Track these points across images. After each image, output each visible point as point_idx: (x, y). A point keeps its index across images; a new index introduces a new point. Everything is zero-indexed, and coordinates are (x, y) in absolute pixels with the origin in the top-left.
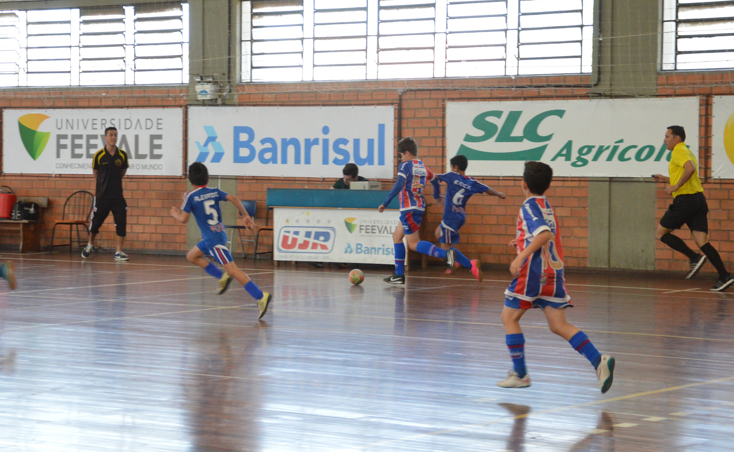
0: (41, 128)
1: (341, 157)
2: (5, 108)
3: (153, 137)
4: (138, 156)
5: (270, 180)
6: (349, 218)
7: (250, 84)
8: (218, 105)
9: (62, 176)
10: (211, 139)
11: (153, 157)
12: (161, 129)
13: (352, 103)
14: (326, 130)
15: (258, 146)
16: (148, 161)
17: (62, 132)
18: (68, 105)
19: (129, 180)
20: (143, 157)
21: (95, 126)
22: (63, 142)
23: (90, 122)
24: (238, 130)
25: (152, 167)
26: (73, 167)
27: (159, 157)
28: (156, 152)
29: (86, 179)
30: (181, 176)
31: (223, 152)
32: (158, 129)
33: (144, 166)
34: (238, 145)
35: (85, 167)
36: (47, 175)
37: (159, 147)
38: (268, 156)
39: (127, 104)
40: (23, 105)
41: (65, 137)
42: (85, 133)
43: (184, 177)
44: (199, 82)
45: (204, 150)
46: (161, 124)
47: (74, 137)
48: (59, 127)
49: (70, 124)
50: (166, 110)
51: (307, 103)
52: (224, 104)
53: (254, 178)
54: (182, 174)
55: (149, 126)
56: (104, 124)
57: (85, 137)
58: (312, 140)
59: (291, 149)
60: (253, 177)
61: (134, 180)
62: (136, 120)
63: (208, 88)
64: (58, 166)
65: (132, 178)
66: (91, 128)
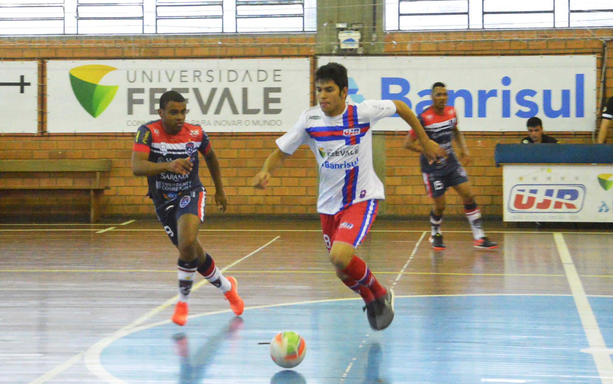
0: (104, 82)
1: (526, 109)
2: (49, 58)
3: (267, 91)
4: (246, 111)
6: (603, 175)
7: (399, 32)
8: (359, 55)
10: (350, 92)
11: (268, 111)
12: (280, 81)
13: (540, 52)
14: (506, 81)
15: (414, 98)
16: (261, 116)
17: (136, 86)
18: (143, 55)
19: (234, 138)
20: (256, 112)
21: (184, 79)
22: (136, 96)
23: (177, 75)
24: (386, 82)
25: (268, 123)
27: (278, 111)
28: (272, 106)
32: (275, 81)
33: (255, 121)
36: (114, 135)
37: (277, 101)
40: (76, 55)
41: (141, 91)
44: (342, 30)
46: (279, 75)
47: (154, 91)
48: (132, 80)
49: (147, 77)
50: (286, 60)
51: (481, 52)
52: (366, 54)
55: (261, 79)
56: (198, 77)
58: (487, 92)
59: (459, 102)
61: (239, 138)
62: (244, 72)
63: (356, 36)
64: (130, 123)
65: (237, 136)
66: (179, 81)
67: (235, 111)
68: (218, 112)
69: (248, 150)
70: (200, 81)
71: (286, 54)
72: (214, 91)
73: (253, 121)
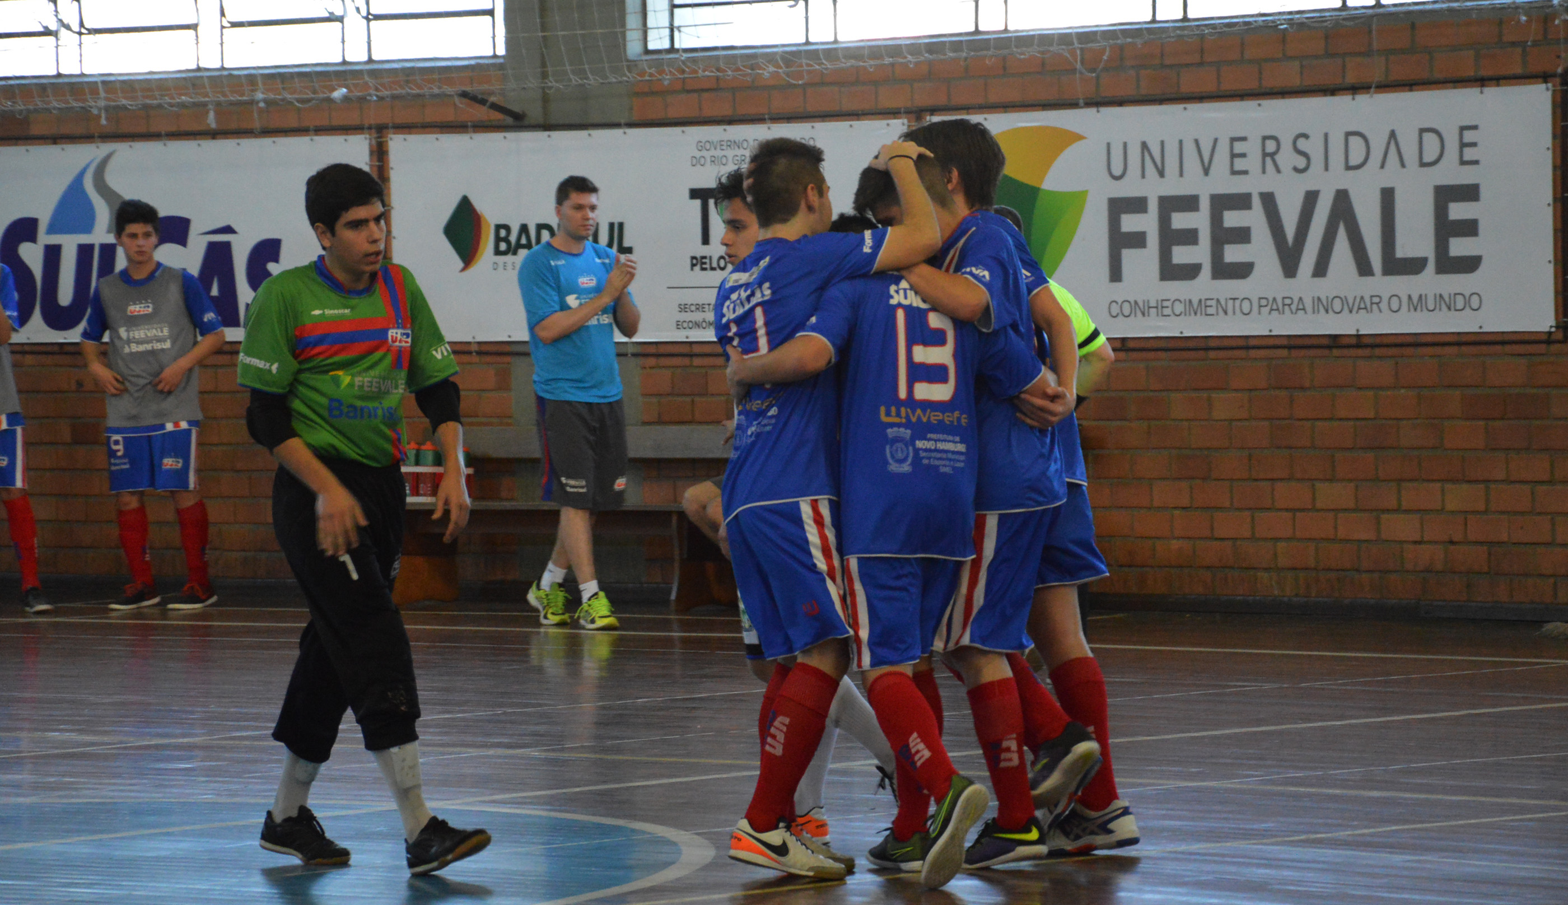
0: (1054, 179)
2: (934, 111)
3: (1443, 195)
4: (1392, 264)
9: (1131, 345)
11: (1448, 265)
12: (1476, 162)
16: (1429, 281)
17: (1128, 189)
19: (1367, 352)
20: (1414, 266)
21: (1240, 164)
22: (1130, 223)
23: (1222, 151)
25: (1446, 303)
26: (1166, 311)
27: (1470, 264)
28: (1459, 247)
29: (1212, 354)
30: (1550, 333)
32: (1464, 162)
33: (1415, 299)
35: (1210, 311)
37: (1469, 228)
39: (1350, 79)
41: (1138, 205)
42: (1205, 188)
43: (1559, 334)
46: (1474, 145)
47: (1170, 205)
48: (1117, 172)
49: (1153, 160)
50: (1492, 92)
54: (1553, 322)
55: (1429, 157)
56: (1272, 155)
57: (1205, 205)
61: (1377, 351)
62: (1385, 136)
64: (1116, 309)
65: (1373, 346)
66: (1228, 171)
67: (1364, 268)
68: (1321, 269)
69: (1403, 391)
70: (1278, 171)
71: (1489, 73)
72: (1311, 198)
73: (1410, 297)
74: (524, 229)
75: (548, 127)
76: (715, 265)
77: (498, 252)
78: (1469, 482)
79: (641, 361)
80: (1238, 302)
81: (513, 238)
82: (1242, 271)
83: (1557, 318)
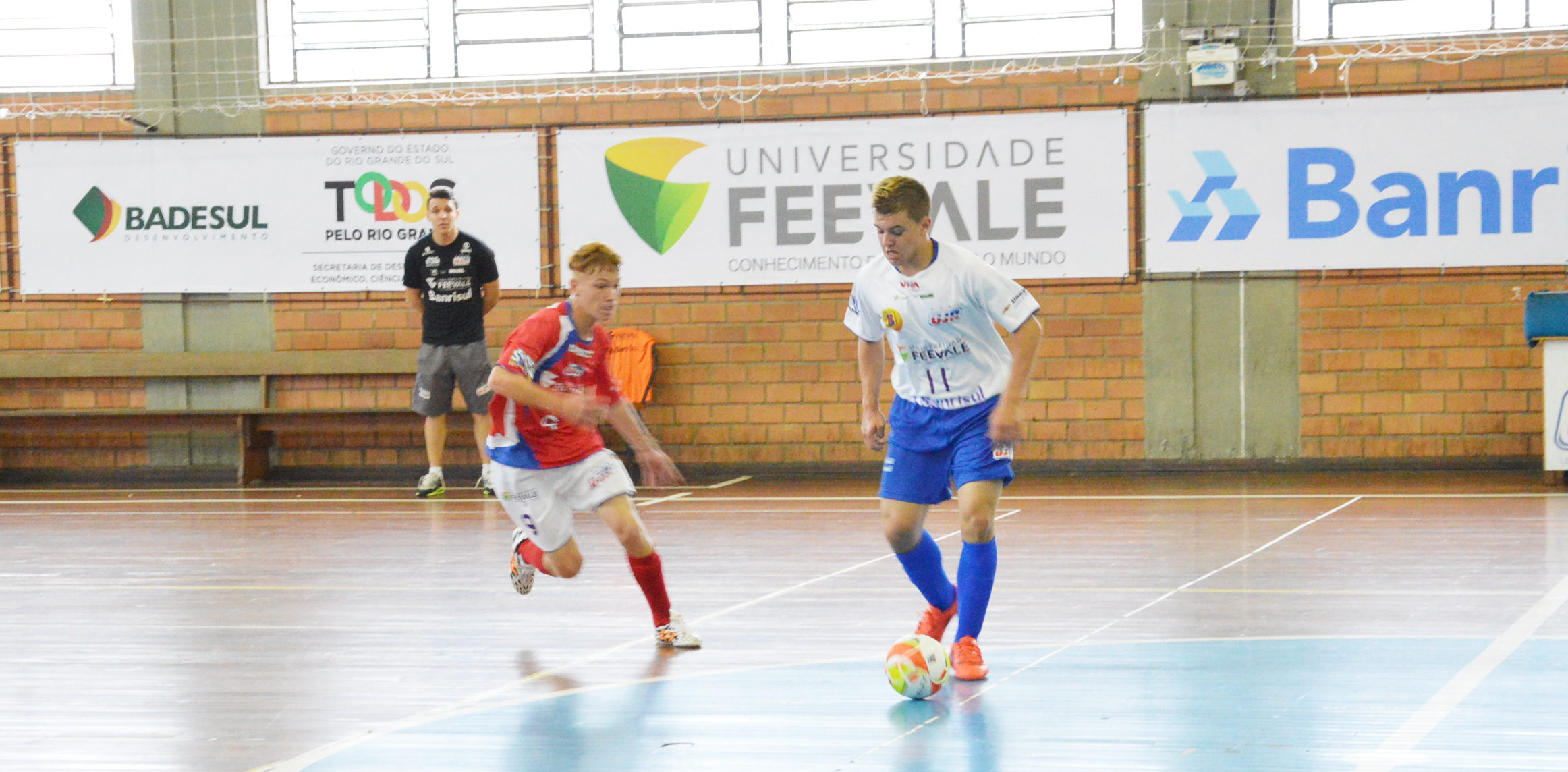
0: (677, 175)
2: (561, 126)
3: (1032, 186)
4: (986, 232)
5: (1400, 276)
7: (1326, 43)
8: (1236, 99)
9: (746, 290)
10: (1219, 182)
11: (1033, 232)
12: (1060, 163)
15: (1363, 193)
16: (1019, 243)
20: (1008, 233)
21: (849, 164)
22: (747, 205)
23: (834, 155)
24: (1300, 159)
25: (1034, 258)
26: (783, 266)
27: (1057, 232)
28: (1044, 220)
29: (822, 296)
30: (1124, 278)
31: (1256, 213)
32: (1048, 163)
33: (1007, 256)
34: (1300, 193)
35: (823, 265)
36: (703, 290)
37: (1056, 207)
38: (1397, 217)
39: (947, 106)
40: (618, 117)
41: (759, 193)
42: (819, 182)
43: (1133, 279)
44: (1195, 42)
45: (1198, 211)
46: (1060, 151)
47: (783, 193)
48: (737, 170)
49: (771, 161)
50: (1073, 115)
51: (1520, 83)
52: (1255, 96)
53: (1351, 274)
54: (1127, 271)
55: (1020, 159)
56: (880, 158)
57: (819, 194)
58: (1534, 175)
59: (1470, 201)
60: (1351, 271)
62: (981, 145)
63: (1229, 55)
64: (735, 265)
66: (840, 168)
67: (962, 234)
70: (886, 169)
71: (1072, 101)
73: (1002, 255)
74: (157, 211)
75: (177, 135)
76: (349, 235)
77: (129, 227)
78: (1051, 379)
79: (274, 306)
80: (848, 260)
81: (146, 218)
82: (854, 238)
83: (1130, 267)
